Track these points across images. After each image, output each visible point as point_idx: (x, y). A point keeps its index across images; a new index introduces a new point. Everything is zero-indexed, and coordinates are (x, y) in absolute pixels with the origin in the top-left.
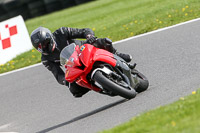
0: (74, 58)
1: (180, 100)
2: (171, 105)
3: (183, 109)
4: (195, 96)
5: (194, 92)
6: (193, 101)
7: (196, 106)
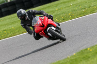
0: (40, 22)
1: (68, 58)
2: (63, 60)
3: (69, 62)
4: (75, 56)
5: (74, 54)
6: (74, 58)
7: (76, 61)
